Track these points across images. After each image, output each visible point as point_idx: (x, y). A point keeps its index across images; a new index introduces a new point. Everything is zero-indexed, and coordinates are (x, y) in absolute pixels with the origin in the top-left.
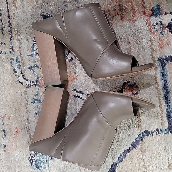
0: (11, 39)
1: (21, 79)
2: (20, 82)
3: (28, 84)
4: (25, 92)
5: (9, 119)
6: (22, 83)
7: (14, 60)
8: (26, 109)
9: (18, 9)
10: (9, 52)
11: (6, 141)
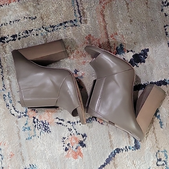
0: (3, 79)
1: (13, 111)
2: (12, 114)
3: (19, 116)
4: (17, 122)
5: (4, 145)
6: (13, 115)
7: (6, 96)
8: (19, 136)
9: (8, 53)
10: (2, 90)
11: (4, 164)
